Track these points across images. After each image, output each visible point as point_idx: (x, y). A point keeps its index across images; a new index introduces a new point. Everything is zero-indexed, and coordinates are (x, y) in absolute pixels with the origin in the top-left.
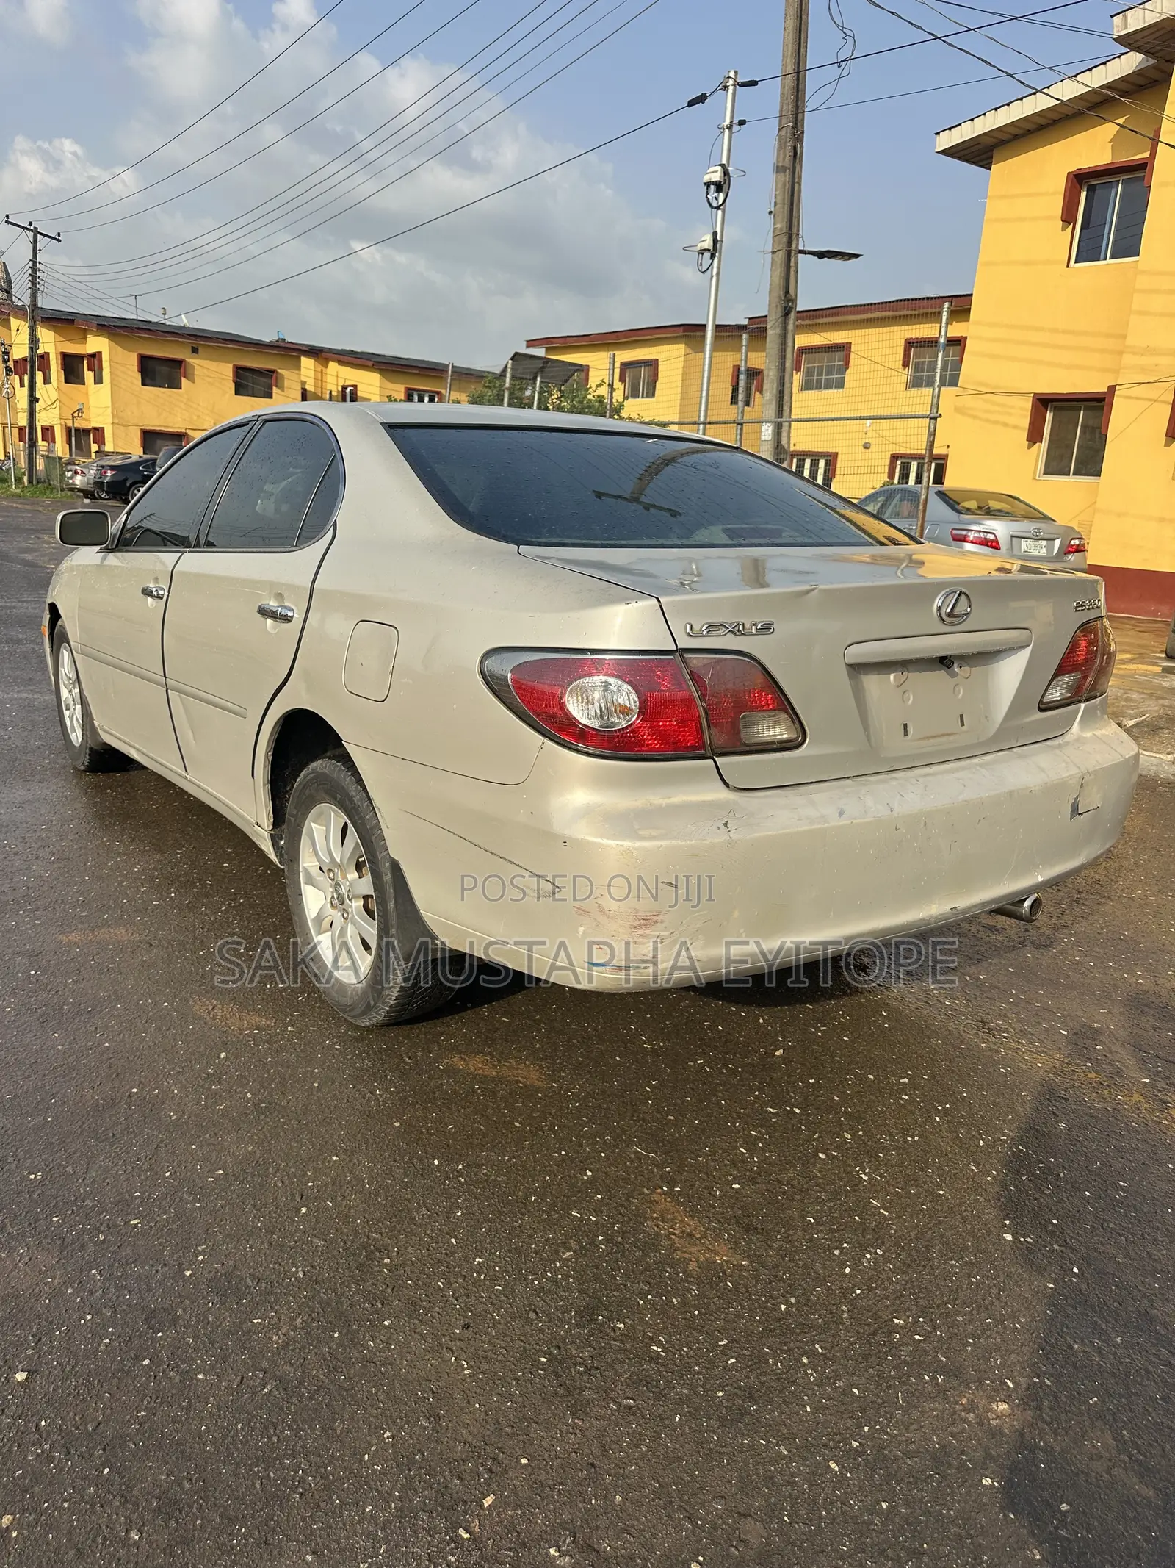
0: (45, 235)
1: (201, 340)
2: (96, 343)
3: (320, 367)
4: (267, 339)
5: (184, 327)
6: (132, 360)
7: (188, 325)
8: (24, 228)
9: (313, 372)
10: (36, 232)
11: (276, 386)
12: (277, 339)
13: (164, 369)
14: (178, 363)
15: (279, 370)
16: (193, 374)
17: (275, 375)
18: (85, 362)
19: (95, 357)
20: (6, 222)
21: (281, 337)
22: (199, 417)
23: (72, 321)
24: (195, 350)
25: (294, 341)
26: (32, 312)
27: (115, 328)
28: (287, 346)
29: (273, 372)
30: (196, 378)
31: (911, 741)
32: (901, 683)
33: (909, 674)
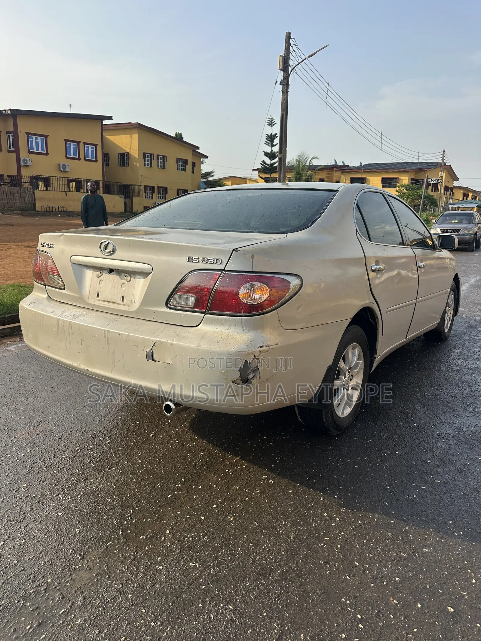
31: (100, 300)
32: (99, 276)
33: (104, 274)
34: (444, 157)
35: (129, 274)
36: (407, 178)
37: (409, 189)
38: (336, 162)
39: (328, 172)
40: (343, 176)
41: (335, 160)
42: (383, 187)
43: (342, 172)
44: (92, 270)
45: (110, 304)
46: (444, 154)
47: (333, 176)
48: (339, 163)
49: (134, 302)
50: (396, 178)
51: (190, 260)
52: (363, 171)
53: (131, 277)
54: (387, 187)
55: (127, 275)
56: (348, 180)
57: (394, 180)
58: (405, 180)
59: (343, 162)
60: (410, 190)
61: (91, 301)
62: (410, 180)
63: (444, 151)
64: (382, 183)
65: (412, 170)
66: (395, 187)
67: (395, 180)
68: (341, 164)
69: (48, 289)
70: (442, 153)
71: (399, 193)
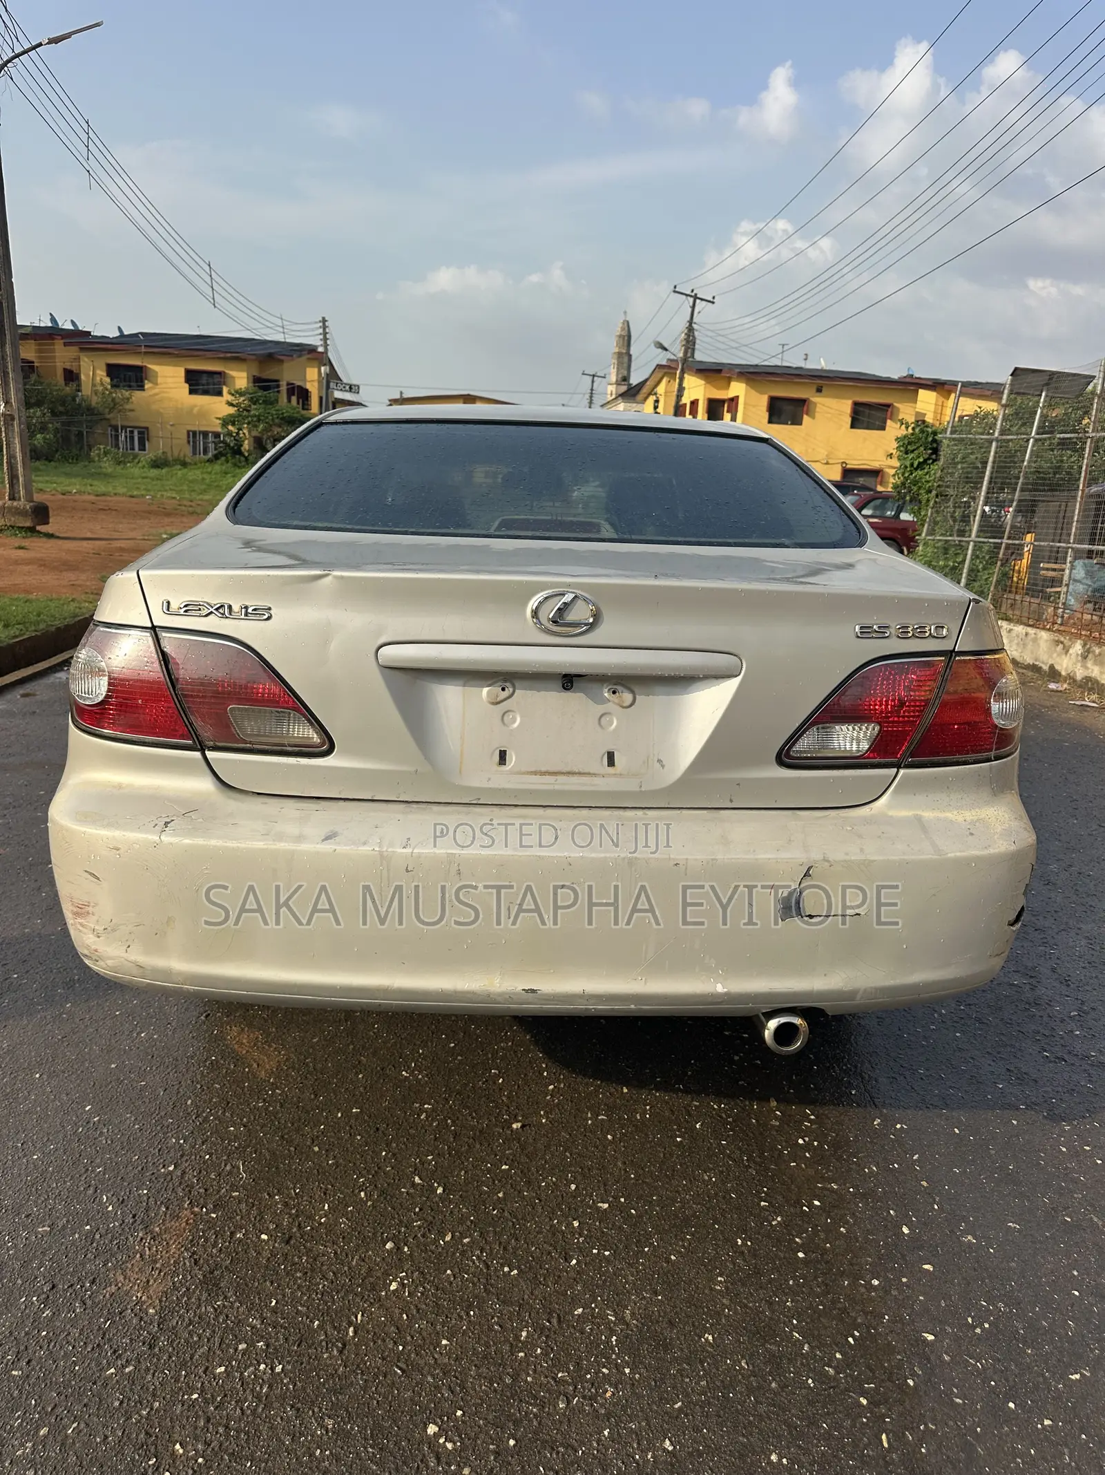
0: (702, 299)
1: (825, 380)
2: (738, 389)
3: (941, 399)
4: (895, 376)
5: (822, 370)
6: (764, 401)
7: (825, 368)
8: (687, 295)
9: (933, 406)
10: (696, 297)
11: (891, 419)
12: (905, 375)
13: (788, 408)
14: (803, 402)
15: (895, 404)
16: (815, 412)
17: (890, 410)
18: (726, 405)
19: (734, 401)
20: (675, 292)
21: (911, 373)
22: (814, 449)
23: (720, 371)
24: (819, 390)
25: (922, 377)
26: (683, 364)
27: (753, 375)
28: (917, 381)
29: (888, 406)
30: (817, 414)
31: (512, 772)
32: (499, 699)
33: (517, 691)
34: (325, 334)
35: (623, 685)
36: (244, 374)
37: (258, 400)
38: (53, 319)
39: (40, 345)
40: (86, 359)
41: (51, 314)
42: (191, 392)
43: (82, 349)
44: (461, 682)
45: (561, 778)
46: (324, 327)
47: (54, 357)
48: (63, 325)
49: (658, 765)
50: (219, 373)
51: (866, 632)
52: (143, 349)
53: (633, 692)
54: (200, 391)
55: (619, 688)
56: (102, 370)
57: (215, 376)
58: (240, 378)
59: (73, 323)
60: (260, 404)
61: (477, 781)
62: (251, 379)
63: (324, 321)
64: (187, 381)
65: (254, 357)
66: (220, 393)
67: (217, 379)
68: (69, 327)
69: (215, 760)
70: (321, 324)
71: (236, 409)
